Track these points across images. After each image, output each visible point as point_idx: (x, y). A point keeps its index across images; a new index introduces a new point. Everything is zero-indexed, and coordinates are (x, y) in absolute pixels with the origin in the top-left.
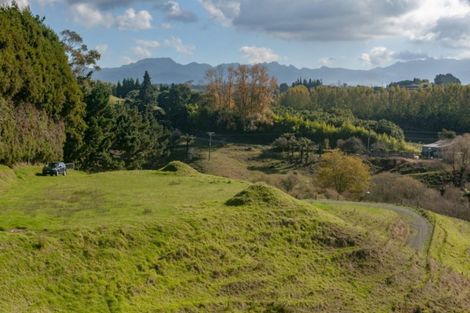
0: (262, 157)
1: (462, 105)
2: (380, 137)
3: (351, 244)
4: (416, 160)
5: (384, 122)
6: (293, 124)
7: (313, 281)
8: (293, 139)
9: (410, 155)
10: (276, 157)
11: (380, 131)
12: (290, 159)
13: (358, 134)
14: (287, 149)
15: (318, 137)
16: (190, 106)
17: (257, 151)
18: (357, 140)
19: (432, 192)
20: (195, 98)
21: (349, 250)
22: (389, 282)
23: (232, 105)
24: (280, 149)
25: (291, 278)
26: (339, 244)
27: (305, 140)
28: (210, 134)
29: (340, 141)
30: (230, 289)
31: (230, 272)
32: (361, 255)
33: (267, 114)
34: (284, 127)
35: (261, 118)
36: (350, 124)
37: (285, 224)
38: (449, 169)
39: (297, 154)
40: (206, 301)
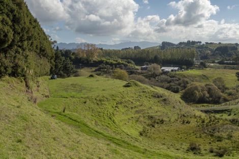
0: (96, 71)
1: (147, 55)
2: (128, 64)
3: (161, 97)
4: (140, 71)
5: (129, 60)
6: (103, 61)
7: (156, 108)
8: (104, 66)
9: (138, 69)
10: (99, 71)
11: (129, 63)
12: (104, 71)
13: (122, 64)
14: (103, 68)
15: (111, 64)
16: (72, 56)
17: (94, 69)
18: (123, 65)
19: (147, 80)
20: (74, 54)
21: (162, 99)
22: (174, 107)
23: (85, 56)
24: (100, 68)
25: (150, 108)
26: (158, 97)
27: (108, 66)
28: (80, 64)
29: (118, 66)
30: (137, 112)
31: (135, 107)
32: (165, 100)
33: (96, 58)
34: (101, 62)
35: (94, 59)
36: (120, 61)
37: (144, 92)
38: (150, 73)
39: (106, 70)
40: (133, 116)
